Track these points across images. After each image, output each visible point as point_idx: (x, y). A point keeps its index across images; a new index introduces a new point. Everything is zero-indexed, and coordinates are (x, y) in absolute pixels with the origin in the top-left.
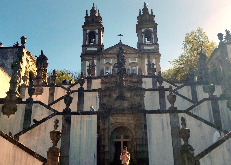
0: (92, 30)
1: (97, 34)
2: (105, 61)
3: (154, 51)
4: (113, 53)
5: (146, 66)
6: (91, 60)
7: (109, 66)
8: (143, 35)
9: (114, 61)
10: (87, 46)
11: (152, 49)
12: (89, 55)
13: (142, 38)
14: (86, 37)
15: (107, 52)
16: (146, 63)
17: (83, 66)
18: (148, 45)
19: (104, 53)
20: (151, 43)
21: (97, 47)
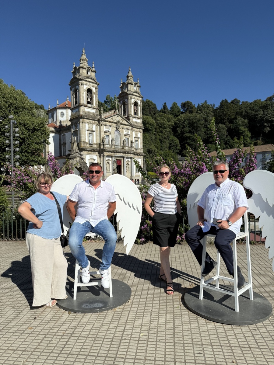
0: (90, 88)
1: (94, 93)
2: (104, 129)
3: (140, 125)
4: (112, 121)
5: (134, 138)
6: (91, 123)
7: (108, 134)
8: (133, 106)
9: (112, 129)
10: (86, 106)
11: (138, 122)
12: (89, 117)
13: (131, 110)
14: (84, 94)
15: (107, 118)
16: (134, 136)
17: (83, 129)
18: (136, 118)
19: (104, 119)
20: (137, 117)
21: (95, 109)
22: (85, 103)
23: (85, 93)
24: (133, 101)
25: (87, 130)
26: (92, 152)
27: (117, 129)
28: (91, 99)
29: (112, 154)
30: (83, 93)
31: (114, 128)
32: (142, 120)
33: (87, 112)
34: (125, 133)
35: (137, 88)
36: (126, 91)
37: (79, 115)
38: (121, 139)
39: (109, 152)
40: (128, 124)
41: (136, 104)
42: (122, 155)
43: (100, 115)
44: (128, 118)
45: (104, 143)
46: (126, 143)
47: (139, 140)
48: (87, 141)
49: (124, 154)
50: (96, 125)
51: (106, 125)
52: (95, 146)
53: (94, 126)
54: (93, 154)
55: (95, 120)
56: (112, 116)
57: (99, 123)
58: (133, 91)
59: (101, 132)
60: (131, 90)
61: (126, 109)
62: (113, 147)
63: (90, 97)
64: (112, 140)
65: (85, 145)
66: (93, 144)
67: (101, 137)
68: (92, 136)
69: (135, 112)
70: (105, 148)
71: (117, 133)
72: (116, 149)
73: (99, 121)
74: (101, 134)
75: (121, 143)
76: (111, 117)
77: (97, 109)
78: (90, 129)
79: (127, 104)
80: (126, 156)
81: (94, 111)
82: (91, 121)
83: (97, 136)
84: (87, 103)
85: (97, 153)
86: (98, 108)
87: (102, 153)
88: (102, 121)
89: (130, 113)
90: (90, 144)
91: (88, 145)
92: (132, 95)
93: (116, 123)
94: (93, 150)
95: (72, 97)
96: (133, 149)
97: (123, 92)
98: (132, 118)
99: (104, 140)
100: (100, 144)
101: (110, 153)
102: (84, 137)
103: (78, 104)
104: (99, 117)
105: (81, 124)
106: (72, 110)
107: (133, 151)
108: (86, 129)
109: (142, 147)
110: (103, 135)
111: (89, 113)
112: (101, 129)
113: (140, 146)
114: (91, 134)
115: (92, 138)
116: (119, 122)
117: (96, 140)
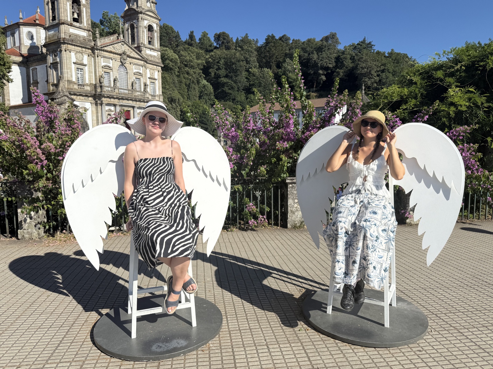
2: (102, 62)
3: (157, 61)
4: (113, 50)
5: (148, 79)
6: (79, 52)
7: (108, 71)
8: (146, 31)
9: (114, 64)
10: (71, 25)
11: (154, 56)
12: (76, 43)
13: (144, 36)
14: (67, 5)
15: (106, 46)
16: (148, 75)
17: (68, 61)
18: (151, 49)
19: (102, 47)
20: (153, 47)
21: (86, 31)
22: (69, 20)
23: (68, 3)
24: (146, 23)
25: (74, 63)
26: (83, 98)
27: (123, 64)
28: (79, 15)
29: (116, 101)
30: (65, 3)
31: (118, 63)
32: (159, 53)
33: (73, 34)
34: (135, 71)
35: (152, 4)
36: (135, 7)
37: (59, 39)
38: (129, 80)
39: (110, 98)
40: (139, 57)
41: (150, 28)
42: (131, 103)
43: (95, 41)
44: (138, 49)
45: (103, 84)
46: (137, 86)
47: (157, 82)
48: (74, 79)
49: (135, 102)
50: (89, 56)
51: (104, 57)
52: (88, 88)
53: (86, 57)
54: (85, 101)
55: (86, 48)
56: (113, 44)
57: (94, 53)
58: (146, 8)
59: (97, 67)
60: (143, 7)
61: (136, 34)
62: (117, 91)
63: (78, 12)
64: (115, 80)
65: (71, 86)
66: (84, 85)
67: (98, 75)
68: (81, 73)
69: (150, 40)
70: (104, 91)
71: (122, 69)
72: (121, 94)
73: (93, 49)
74: (97, 70)
75: (129, 85)
76: (111, 45)
77: (89, 31)
78: (79, 62)
79: (137, 28)
80: (138, 106)
81: (84, 34)
82: (80, 48)
83: (90, 72)
84: (72, 20)
85: (90, 99)
86: (91, 29)
87: (100, 99)
88: (97, 49)
89: (141, 41)
90: (79, 85)
91: (76, 87)
92: (144, 14)
93: (120, 55)
94: (84, 94)
95: (47, 7)
96: (147, 95)
97: (130, 9)
98: (144, 48)
99: (102, 79)
100: (95, 86)
101: (112, 100)
102: (69, 73)
103: (57, 21)
104: (93, 43)
105: (63, 52)
106: (47, 29)
107: (148, 98)
108: (72, 62)
109: (161, 93)
110: (100, 71)
111: (77, 36)
112: (97, 63)
113: (159, 91)
114: (80, 69)
115: (83, 76)
116: (124, 53)
117: (89, 78)
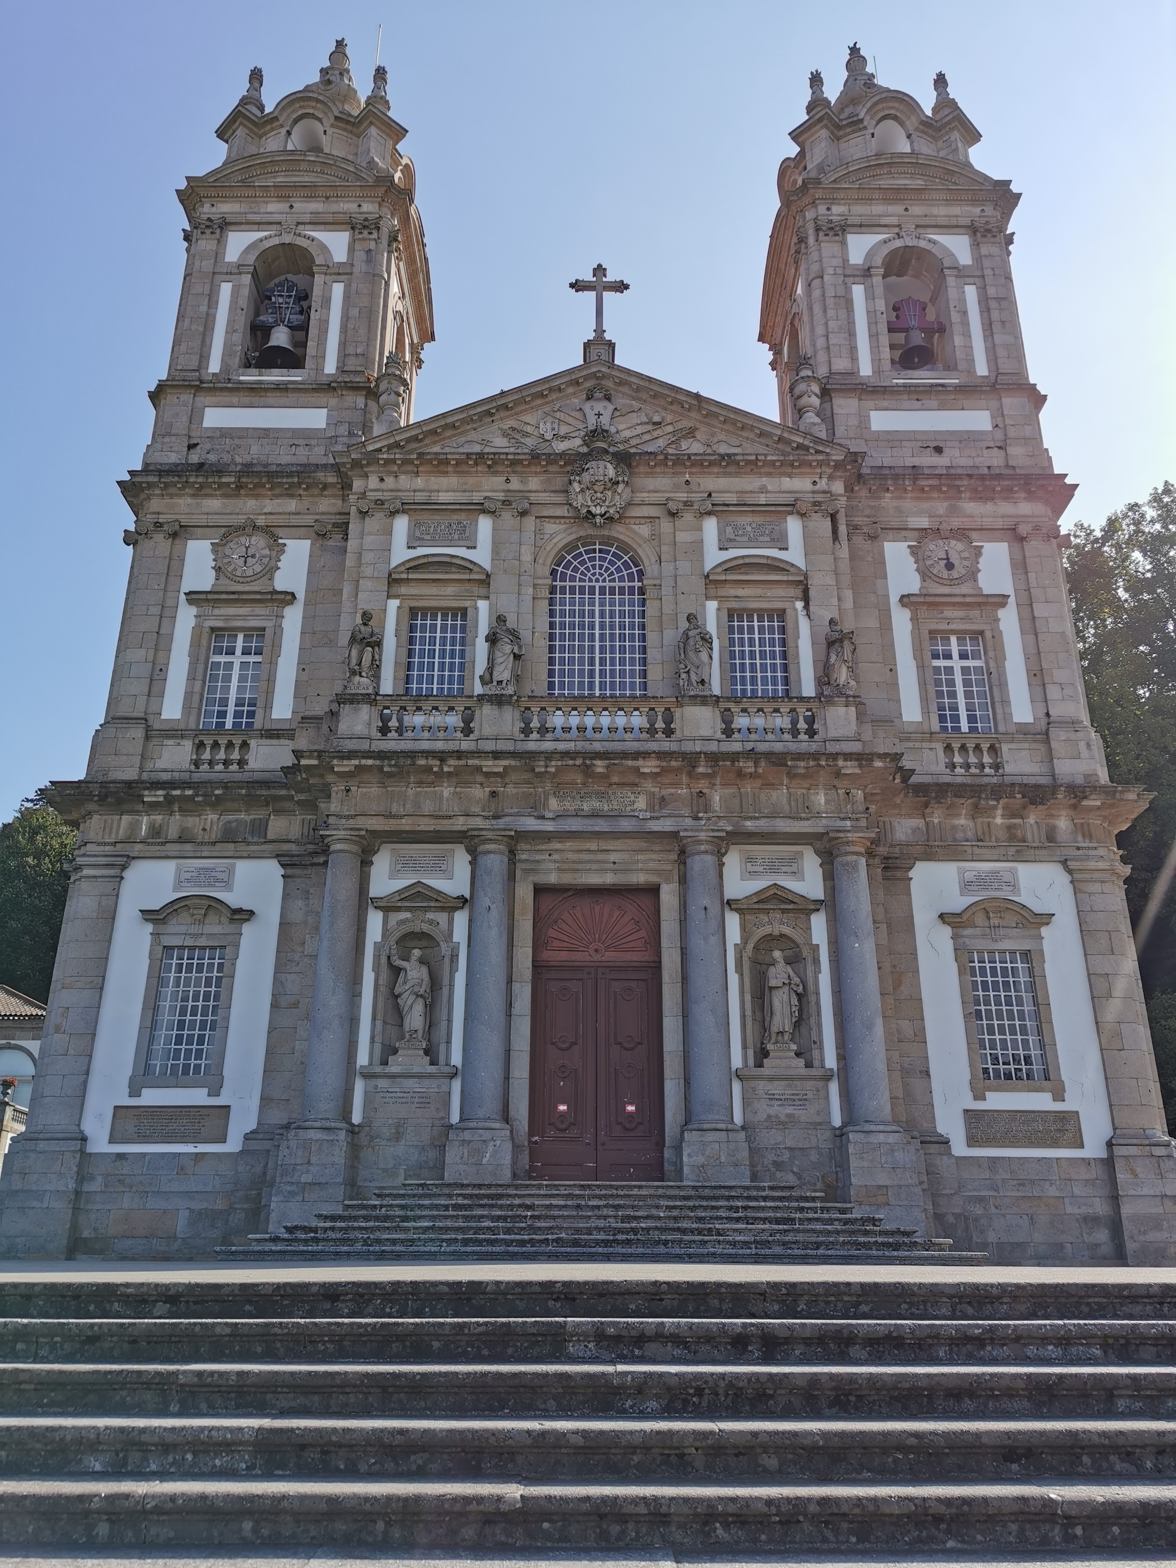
0: (287, 239)
2: (401, 545)
3: (996, 460)
5: (899, 613)
6: (253, 527)
7: (446, 597)
8: (862, 292)
9: (515, 540)
10: (223, 390)
12: (216, 474)
13: (843, 327)
14: (211, 297)
15: (432, 435)
16: (902, 582)
17: (145, 594)
18: (920, 393)
19: (395, 447)
21: (322, 398)
22: (214, 366)
25: (193, 597)
26: (215, 827)
27: (596, 531)
28: (306, 332)
30: (199, 289)
33: (225, 433)
34: (713, 557)
38: (653, 637)
42: (633, 809)
47: (1006, 622)
48: (171, 707)
50: (318, 537)
52: (273, 753)
53: (298, 548)
54: (226, 846)
55: (294, 490)
56: (507, 410)
63: (295, 318)
66: (245, 740)
68: (254, 659)
73: (345, 484)
74: (348, 607)
75: (655, 674)
77: (343, 389)
78: (239, 586)
82: (257, 504)
83: (315, 639)
84: (236, 361)
85: (279, 825)
91: (177, 754)
92: (834, 193)
98: (848, 401)
108: (183, 593)
111: (247, 435)
114: (248, 634)
115: (259, 676)
116: (593, 444)
117: (300, 683)
